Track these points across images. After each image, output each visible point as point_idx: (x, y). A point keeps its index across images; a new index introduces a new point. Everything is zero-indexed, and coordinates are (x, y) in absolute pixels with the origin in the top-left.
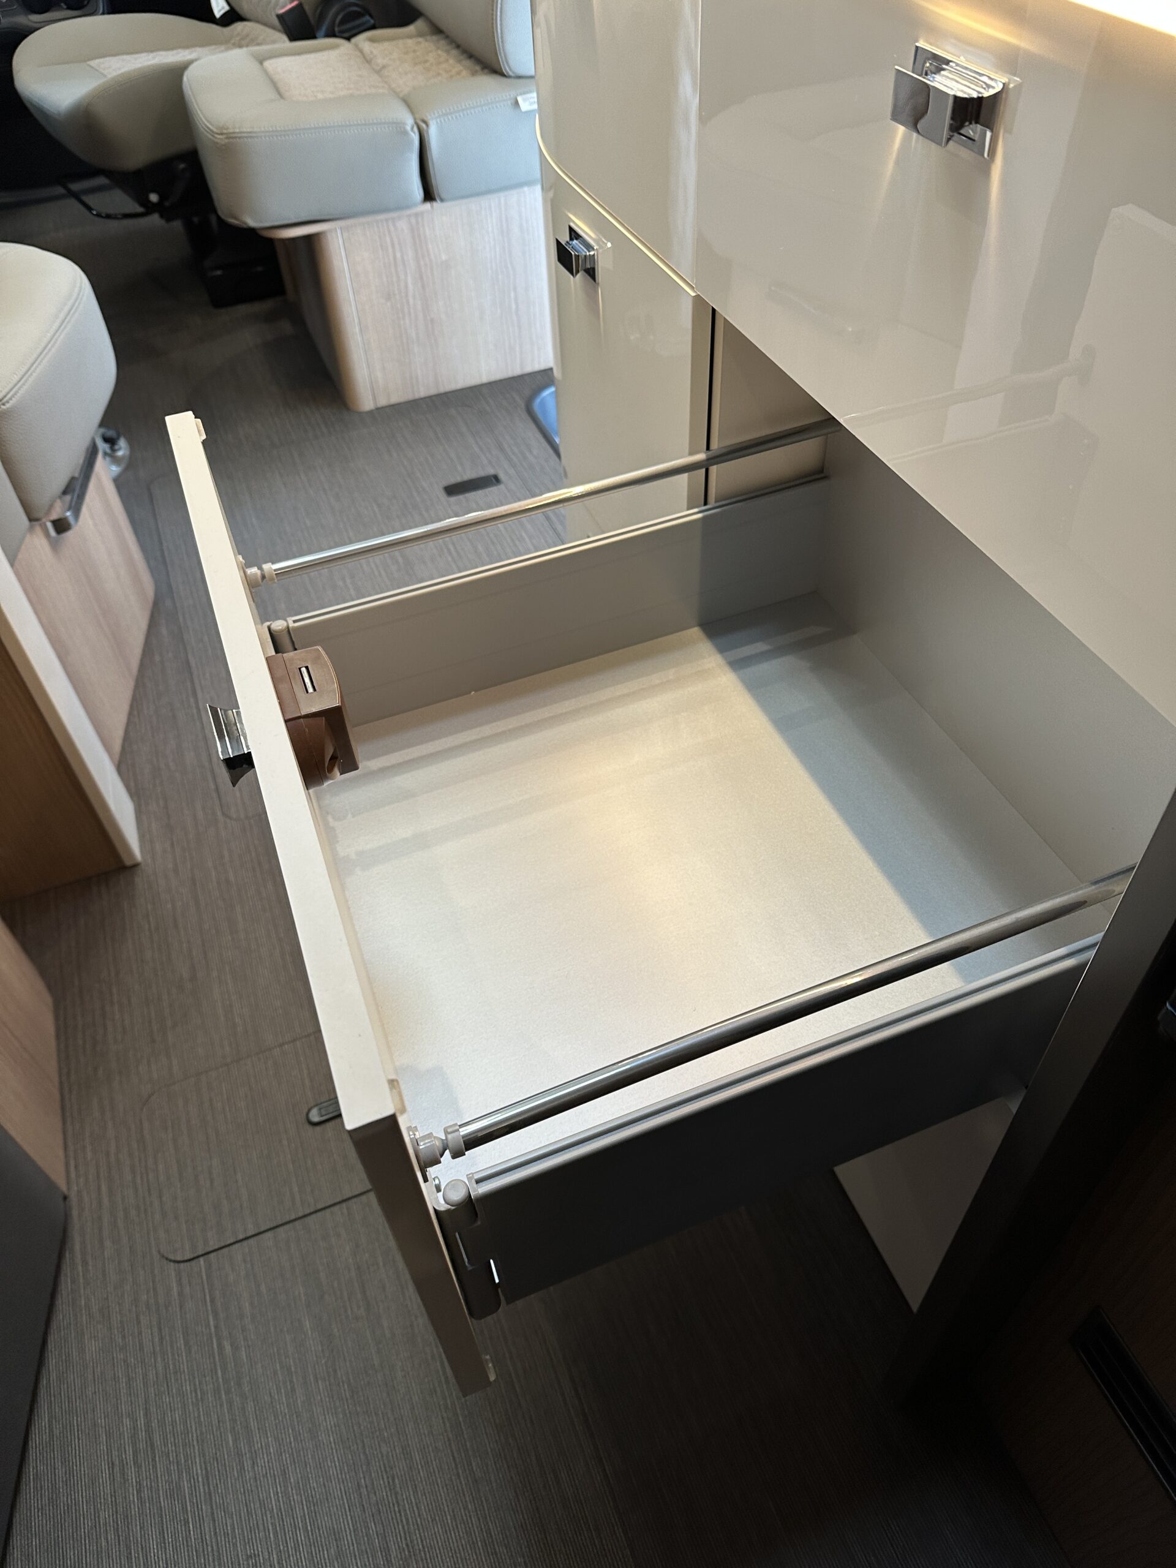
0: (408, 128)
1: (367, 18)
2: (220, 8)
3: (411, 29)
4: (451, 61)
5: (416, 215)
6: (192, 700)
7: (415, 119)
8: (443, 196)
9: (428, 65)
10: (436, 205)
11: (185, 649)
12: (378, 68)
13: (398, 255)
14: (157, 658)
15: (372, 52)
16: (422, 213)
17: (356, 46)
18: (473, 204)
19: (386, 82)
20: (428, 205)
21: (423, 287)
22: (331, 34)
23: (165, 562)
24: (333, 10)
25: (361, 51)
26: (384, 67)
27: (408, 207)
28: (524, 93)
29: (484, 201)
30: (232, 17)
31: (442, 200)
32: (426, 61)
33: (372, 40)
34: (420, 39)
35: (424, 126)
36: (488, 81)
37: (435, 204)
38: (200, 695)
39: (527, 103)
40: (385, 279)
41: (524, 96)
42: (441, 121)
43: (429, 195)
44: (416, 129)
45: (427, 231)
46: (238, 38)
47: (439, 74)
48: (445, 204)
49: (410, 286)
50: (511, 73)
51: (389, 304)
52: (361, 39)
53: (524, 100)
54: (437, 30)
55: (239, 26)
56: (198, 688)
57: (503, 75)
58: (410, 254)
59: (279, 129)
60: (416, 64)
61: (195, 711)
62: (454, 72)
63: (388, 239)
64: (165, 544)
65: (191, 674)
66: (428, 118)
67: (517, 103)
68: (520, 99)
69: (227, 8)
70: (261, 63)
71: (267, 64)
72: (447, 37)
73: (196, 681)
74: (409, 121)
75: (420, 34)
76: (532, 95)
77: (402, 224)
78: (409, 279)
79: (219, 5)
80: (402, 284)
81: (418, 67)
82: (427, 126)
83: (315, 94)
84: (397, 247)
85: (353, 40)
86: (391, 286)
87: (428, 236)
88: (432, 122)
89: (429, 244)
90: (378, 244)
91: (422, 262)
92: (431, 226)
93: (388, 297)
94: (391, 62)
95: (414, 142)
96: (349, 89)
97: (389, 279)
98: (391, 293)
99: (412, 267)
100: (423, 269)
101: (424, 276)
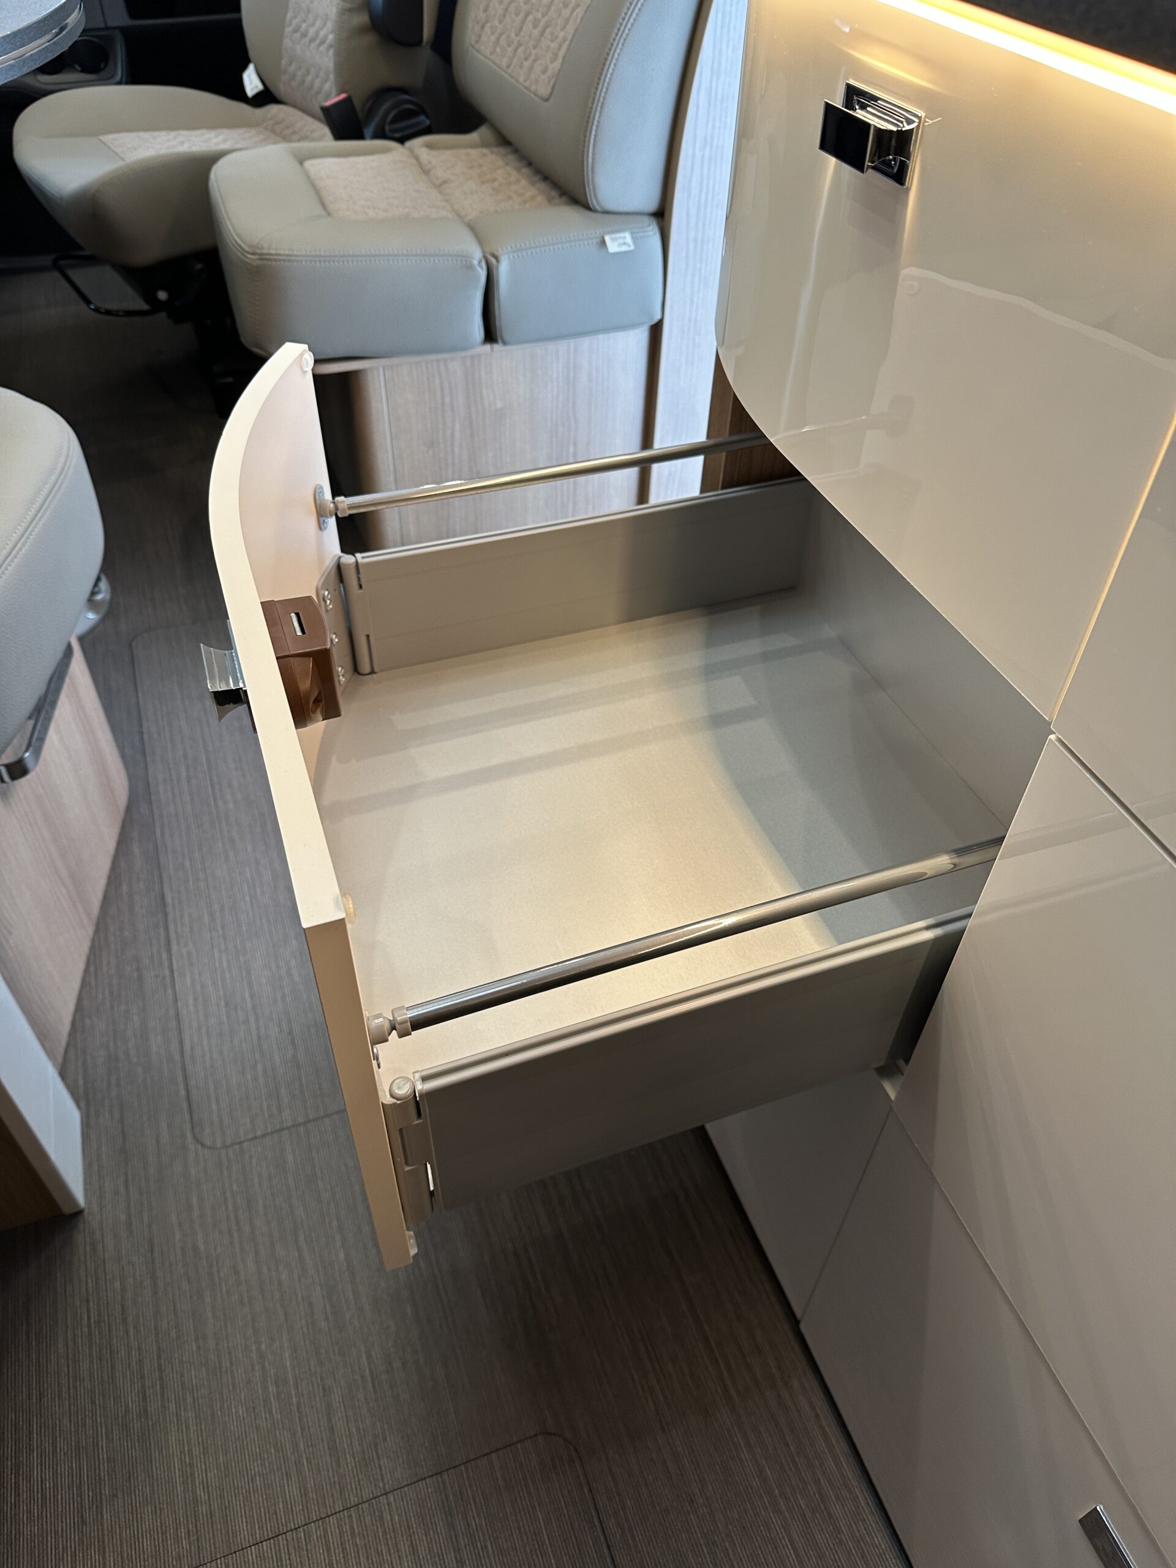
0: (475, 262)
1: (423, 118)
2: (253, 85)
3: (474, 136)
4: (523, 182)
5: (472, 357)
6: (164, 956)
7: (484, 252)
8: (507, 337)
9: (496, 184)
10: (497, 347)
11: (161, 876)
12: (438, 182)
13: (447, 400)
14: (125, 888)
15: (430, 162)
16: (480, 356)
17: (411, 151)
18: (539, 349)
19: (447, 201)
20: (488, 347)
21: (472, 436)
22: (380, 135)
23: (144, 753)
24: (386, 106)
25: (417, 158)
26: (445, 182)
27: (464, 349)
28: (613, 232)
29: (551, 346)
30: (266, 98)
31: (505, 343)
32: (494, 180)
33: (430, 146)
34: (485, 150)
35: (494, 261)
36: (571, 214)
37: (495, 346)
38: (175, 948)
39: (616, 243)
40: (429, 425)
41: (614, 236)
42: (514, 257)
43: (491, 335)
44: (484, 264)
45: (483, 373)
46: (271, 122)
47: (510, 198)
48: (508, 348)
49: (457, 434)
50: (598, 208)
51: (431, 452)
52: (417, 143)
53: (613, 240)
54: (504, 141)
55: (273, 109)
56: (173, 935)
57: (587, 207)
58: (461, 399)
59: (323, 253)
60: (483, 183)
61: (167, 972)
62: (529, 194)
63: (437, 381)
64: (145, 724)
65: (166, 915)
66: (499, 252)
67: (603, 243)
68: (607, 238)
69: (260, 87)
70: (301, 163)
71: (308, 164)
72: (516, 151)
73: (171, 927)
74: (478, 254)
75: (484, 145)
76: (622, 235)
77: (455, 365)
78: (457, 427)
79: (251, 82)
80: (449, 432)
81: (485, 186)
82: (498, 261)
83: (366, 210)
84: (447, 390)
85: (407, 143)
86: (435, 433)
87: (483, 380)
88: (503, 257)
89: (484, 390)
90: (425, 386)
91: (474, 408)
92: (488, 369)
93: (430, 446)
94: (454, 177)
95: (480, 278)
96: (406, 207)
97: (434, 426)
98: (435, 441)
99: (462, 412)
100: (474, 416)
101: (474, 424)
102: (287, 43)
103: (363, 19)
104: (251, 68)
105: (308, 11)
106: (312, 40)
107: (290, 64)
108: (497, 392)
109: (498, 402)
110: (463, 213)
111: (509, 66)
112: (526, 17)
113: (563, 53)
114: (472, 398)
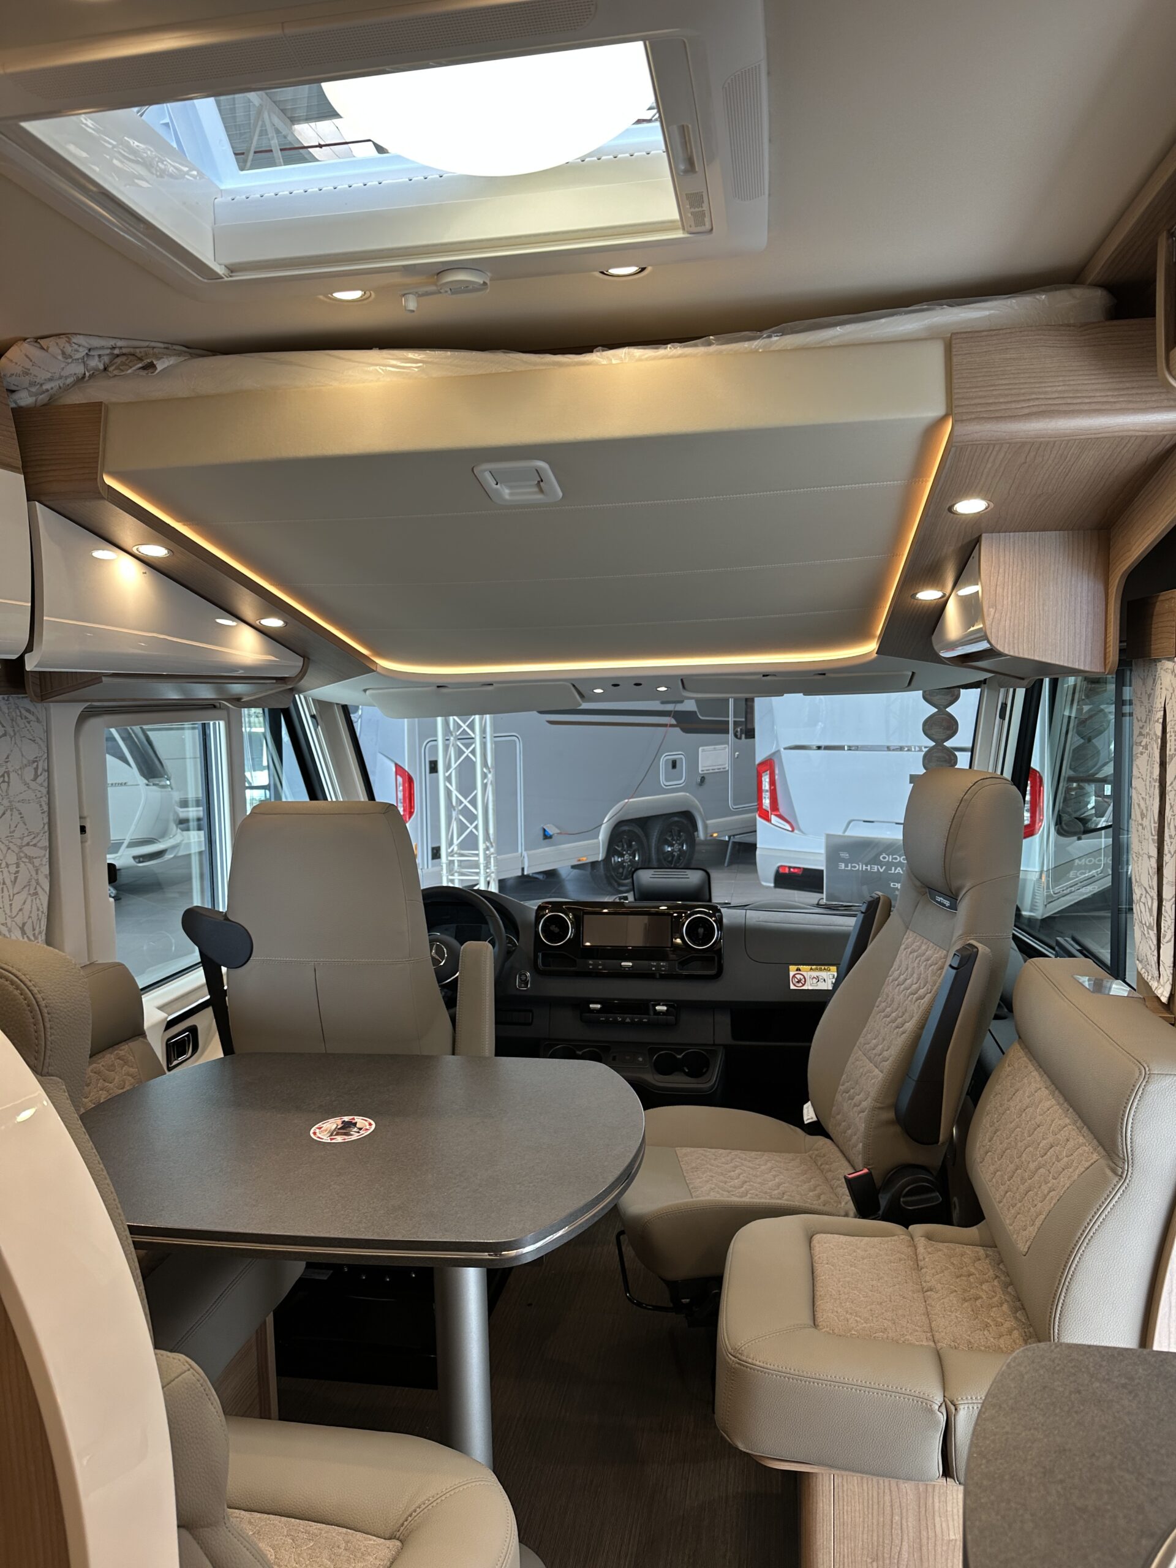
0: (936, 1407)
1: (936, 1194)
2: (809, 1117)
5: (926, 1485)
7: (945, 1398)
9: (978, 1305)
15: (924, 1258)
16: (934, 1485)
17: (912, 1239)
20: (945, 1482)
24: (904, 1180)
25: (914, 1249)
26: (931, 1288)
30: (816, 1129)
31: (960, 1483)
32: (978, 1297)
33: (929, 1237)
34: (980, 1253)
35: (954, 1413)
37: (953, 1482)
40: (875, 1538)
43: (947, 1470)
44: (944, 1411)
46: (816, 1152)
52: (920, 1231)
54: (997, 1248)
55: (821, 1140)
58: (911, 1522)
66: (960, 1400)
69: (815, 1119)
70: (811, 1239)
71: (817, 1240)
74: (938, 1399)
75: (981, 1244)
77: (907, 1487)
78: (905, 1546)
79: (809, 1114)
80: (896, 1550)
81: (966, 1304)
82: (956, 1409)
83: (848, 1316)
84: (897, 1511)
85: (911, 1227)
86: (881, 1548)
87: (937, 1508)
88: (962, 1407)
89: (937, 1519)
90: (875, 1500)
91: (924, 1533)
92: (943, 1499)
93: (876, 1559)
94: (939, 1286)
95: (940, 1421)
96: (885, 1319)
97: (881, 1540)
98: (880, 1555)
99: (911, 1534)
100: (924, 1541)
101: (924, 1548)
102: (838, 1097)
103: (890, 1115)
104: (809, 1102)
105: (857, 1083)
106: (855, 1105)
107: (838, 1114)
108: (951, 1523)
109: (951, 1533)
110: (937, 1336)
111: (1000, 1202)
112: (1017, 1169)
113: (1038, 1223)
114: (923, 1523)
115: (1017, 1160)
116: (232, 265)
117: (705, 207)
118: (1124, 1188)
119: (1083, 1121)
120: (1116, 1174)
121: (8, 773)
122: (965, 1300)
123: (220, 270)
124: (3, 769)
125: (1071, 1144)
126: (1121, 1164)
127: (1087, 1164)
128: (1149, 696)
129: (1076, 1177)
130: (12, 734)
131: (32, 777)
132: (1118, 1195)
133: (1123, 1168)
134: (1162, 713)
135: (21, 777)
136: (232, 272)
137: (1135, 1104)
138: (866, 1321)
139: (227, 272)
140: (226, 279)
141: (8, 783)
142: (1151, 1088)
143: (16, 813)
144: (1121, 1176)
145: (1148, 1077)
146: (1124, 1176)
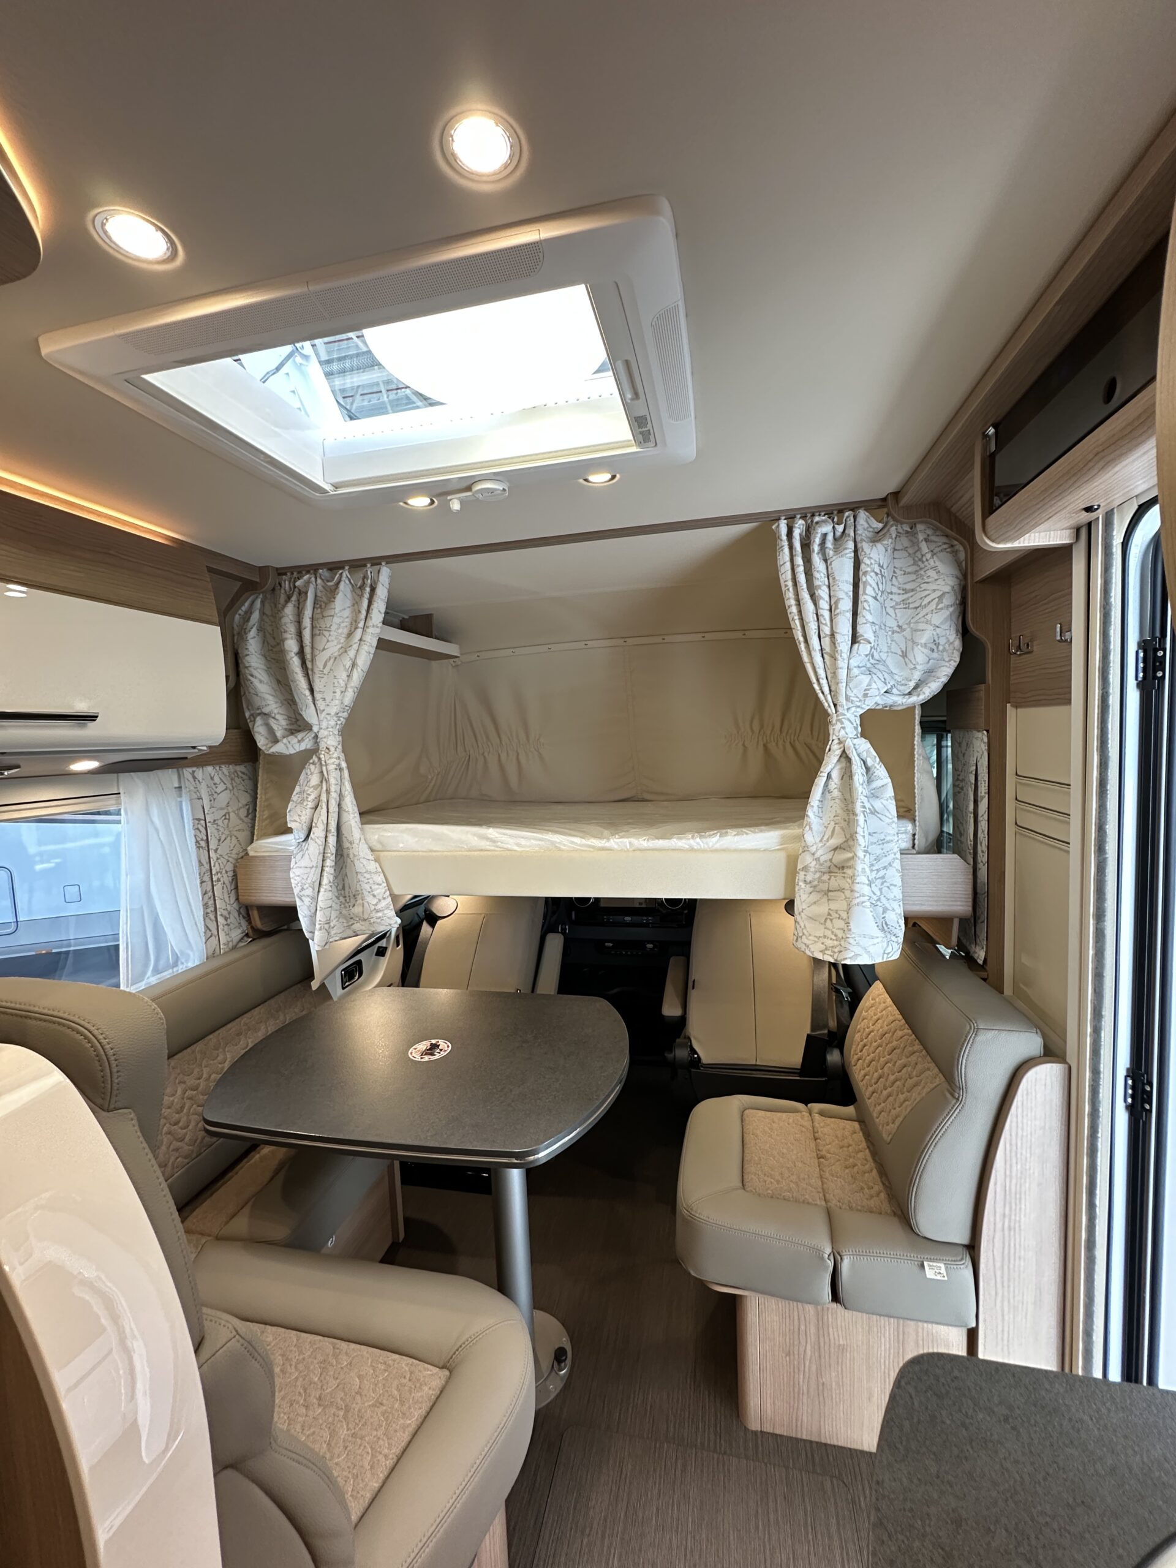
0: (825, 1257)
4: (874, 1172)
5: (823, 1308)
7: (832, 1249)
8: (848, 1302)
9: (855, 1169)
10: (841, 1308)
12: (819, 1154)
13: (803, 1327)
15: (820, 1131)
16: (828, 1309)
17: (810, 1113)
18: (875, 1319)
19: (821, 1178)
20: (833, 1305)
21: (820, 1357)
25: (812, 1121)
27: (817, 1301)
28: (931, 1261)
29: (883, 1318)
31: (847, 1307)
33: (822, 1113)
35: (839, 1258)
36: (901, 1227)
37: (840, 1306)
39: (933, 1271)
40: (788, 1340)
41: (931, 1264)
42: (852, 1261)
43: (836, 1297)
44: (831, 1258)
45: (830, 1320)
47: (862, 1189)
48: (850, 1310)
49: (809, 1352)
50: (917, 1232)
52: (815, 1108)
53: (931, 1268)
57: (912, 1229)
58: (813, 1330)
63: (796, 1313)
66: (844, 1251)
67: (922, 1266)
68: (926, 1263)
70: (742, 1113)
71: (746, 1113)
74: (828, 1250)
75: (857, 1118)
76: (939, 1265)
77: (810, 1309)
78: (809, 1347)
80: (802, 1350)
81: (847, 1171)
82: (841, 1259)
83: (766, 1178)
84: (802, 1322)
85: (809, 1105)
86: (792, 1348)
87: (830, 1323)
88: (845, 1257)
89: (831, 1330)
90: (787, 1314)
91: (822, 1339)
92: (834, 1316)
93: (788, 1354)
94: (829, 1155)
95: (829, 1266)
96: (791, 1181)
97: (792, 1342)
98: (791, 1352)
99: (813, 1340)
100: (822, 1344)
101: (822, 1350)
108: (840, 1333)
109: (841, 1340)
110: (829, 1196)
111: (869, 1099)
112: (880, 1078)
113: (898, 1122)
114: (821, 1332)
115: (880, 1071)
116: (337, 483)
117: (649, 426)
118: (960, 1108)
119: (927, 1051)
120: (953, 1096)
121: (229, 813)
122: (846, 1167)
123: (327, 487)
124: (226, 811)
125: (919, 1066)
126: (957, 1090)
127: (933, 1086)
128: (964, 754)
129: (924, 1094)
130: (231, 788)
131: (245, 815)
132: (956, 1113)
133: (959, 1094)
134: (974, 768)
135: (238, 815)
136: (336, 488)
137: (967, 1050)
138: (778, 1182)
139: (332, 488)
140: (332, 493)
141: (229, 819)
142: (978, 1039)
143: (234, 838)
144: (958, 1099)
145: (977, 1031)
146: (960, 1099)
